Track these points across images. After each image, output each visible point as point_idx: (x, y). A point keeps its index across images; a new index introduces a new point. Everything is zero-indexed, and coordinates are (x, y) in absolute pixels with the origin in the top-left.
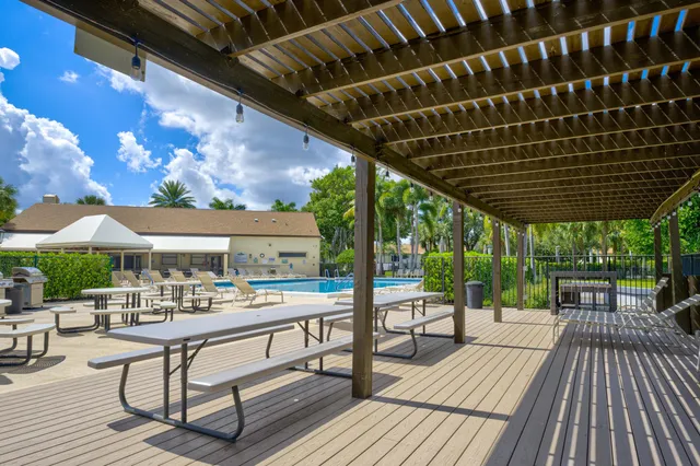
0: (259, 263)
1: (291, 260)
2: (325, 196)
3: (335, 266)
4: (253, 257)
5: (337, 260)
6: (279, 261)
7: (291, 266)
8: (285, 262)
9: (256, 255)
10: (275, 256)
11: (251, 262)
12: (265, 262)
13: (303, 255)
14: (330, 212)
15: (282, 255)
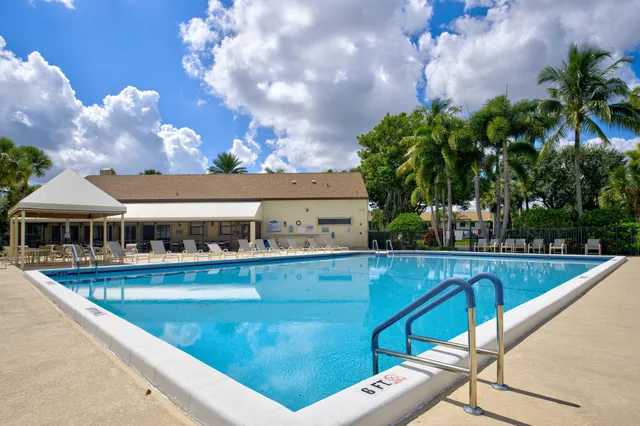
0: (295, 232)
1: (332, 228)
2: (375, 151)
3: (387, 235)
4: (288, 224)
5: (389, 227)
6: (318, 229)
7: (333, 235)
8: (324, 231)
9: (291, 222)
10: (314, 222)
11: (285, 231)
12: (301, 230)
13: (347, 221)
14: (381, 169)
15: (321, 222)
